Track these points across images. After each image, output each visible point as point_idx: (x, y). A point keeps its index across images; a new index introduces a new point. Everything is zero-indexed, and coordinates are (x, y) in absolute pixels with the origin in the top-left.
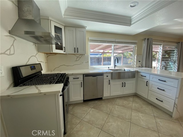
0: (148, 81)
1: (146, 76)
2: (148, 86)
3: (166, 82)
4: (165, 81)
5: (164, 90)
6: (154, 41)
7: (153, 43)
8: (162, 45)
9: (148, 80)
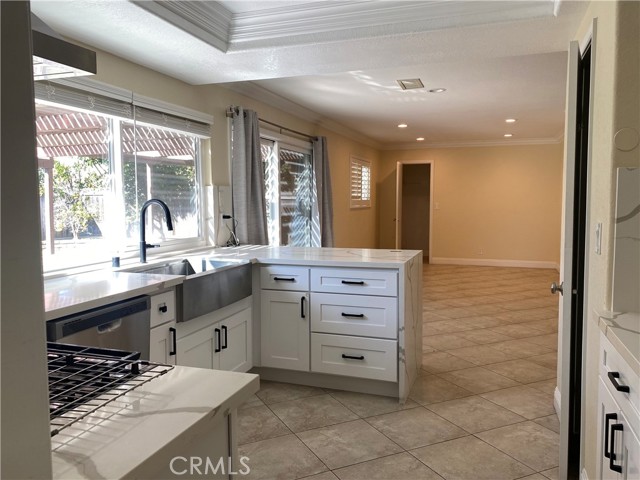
0: (307, 298)
1: (293, 280)
2: (307, 317)
3: (366, 285)
4: (362, 283)
5: (362, 316)
6: (262, 127)
7: (261, 135)
8: (276, 146)
9: (304, 294)
